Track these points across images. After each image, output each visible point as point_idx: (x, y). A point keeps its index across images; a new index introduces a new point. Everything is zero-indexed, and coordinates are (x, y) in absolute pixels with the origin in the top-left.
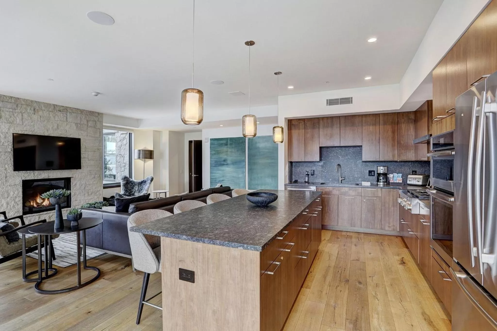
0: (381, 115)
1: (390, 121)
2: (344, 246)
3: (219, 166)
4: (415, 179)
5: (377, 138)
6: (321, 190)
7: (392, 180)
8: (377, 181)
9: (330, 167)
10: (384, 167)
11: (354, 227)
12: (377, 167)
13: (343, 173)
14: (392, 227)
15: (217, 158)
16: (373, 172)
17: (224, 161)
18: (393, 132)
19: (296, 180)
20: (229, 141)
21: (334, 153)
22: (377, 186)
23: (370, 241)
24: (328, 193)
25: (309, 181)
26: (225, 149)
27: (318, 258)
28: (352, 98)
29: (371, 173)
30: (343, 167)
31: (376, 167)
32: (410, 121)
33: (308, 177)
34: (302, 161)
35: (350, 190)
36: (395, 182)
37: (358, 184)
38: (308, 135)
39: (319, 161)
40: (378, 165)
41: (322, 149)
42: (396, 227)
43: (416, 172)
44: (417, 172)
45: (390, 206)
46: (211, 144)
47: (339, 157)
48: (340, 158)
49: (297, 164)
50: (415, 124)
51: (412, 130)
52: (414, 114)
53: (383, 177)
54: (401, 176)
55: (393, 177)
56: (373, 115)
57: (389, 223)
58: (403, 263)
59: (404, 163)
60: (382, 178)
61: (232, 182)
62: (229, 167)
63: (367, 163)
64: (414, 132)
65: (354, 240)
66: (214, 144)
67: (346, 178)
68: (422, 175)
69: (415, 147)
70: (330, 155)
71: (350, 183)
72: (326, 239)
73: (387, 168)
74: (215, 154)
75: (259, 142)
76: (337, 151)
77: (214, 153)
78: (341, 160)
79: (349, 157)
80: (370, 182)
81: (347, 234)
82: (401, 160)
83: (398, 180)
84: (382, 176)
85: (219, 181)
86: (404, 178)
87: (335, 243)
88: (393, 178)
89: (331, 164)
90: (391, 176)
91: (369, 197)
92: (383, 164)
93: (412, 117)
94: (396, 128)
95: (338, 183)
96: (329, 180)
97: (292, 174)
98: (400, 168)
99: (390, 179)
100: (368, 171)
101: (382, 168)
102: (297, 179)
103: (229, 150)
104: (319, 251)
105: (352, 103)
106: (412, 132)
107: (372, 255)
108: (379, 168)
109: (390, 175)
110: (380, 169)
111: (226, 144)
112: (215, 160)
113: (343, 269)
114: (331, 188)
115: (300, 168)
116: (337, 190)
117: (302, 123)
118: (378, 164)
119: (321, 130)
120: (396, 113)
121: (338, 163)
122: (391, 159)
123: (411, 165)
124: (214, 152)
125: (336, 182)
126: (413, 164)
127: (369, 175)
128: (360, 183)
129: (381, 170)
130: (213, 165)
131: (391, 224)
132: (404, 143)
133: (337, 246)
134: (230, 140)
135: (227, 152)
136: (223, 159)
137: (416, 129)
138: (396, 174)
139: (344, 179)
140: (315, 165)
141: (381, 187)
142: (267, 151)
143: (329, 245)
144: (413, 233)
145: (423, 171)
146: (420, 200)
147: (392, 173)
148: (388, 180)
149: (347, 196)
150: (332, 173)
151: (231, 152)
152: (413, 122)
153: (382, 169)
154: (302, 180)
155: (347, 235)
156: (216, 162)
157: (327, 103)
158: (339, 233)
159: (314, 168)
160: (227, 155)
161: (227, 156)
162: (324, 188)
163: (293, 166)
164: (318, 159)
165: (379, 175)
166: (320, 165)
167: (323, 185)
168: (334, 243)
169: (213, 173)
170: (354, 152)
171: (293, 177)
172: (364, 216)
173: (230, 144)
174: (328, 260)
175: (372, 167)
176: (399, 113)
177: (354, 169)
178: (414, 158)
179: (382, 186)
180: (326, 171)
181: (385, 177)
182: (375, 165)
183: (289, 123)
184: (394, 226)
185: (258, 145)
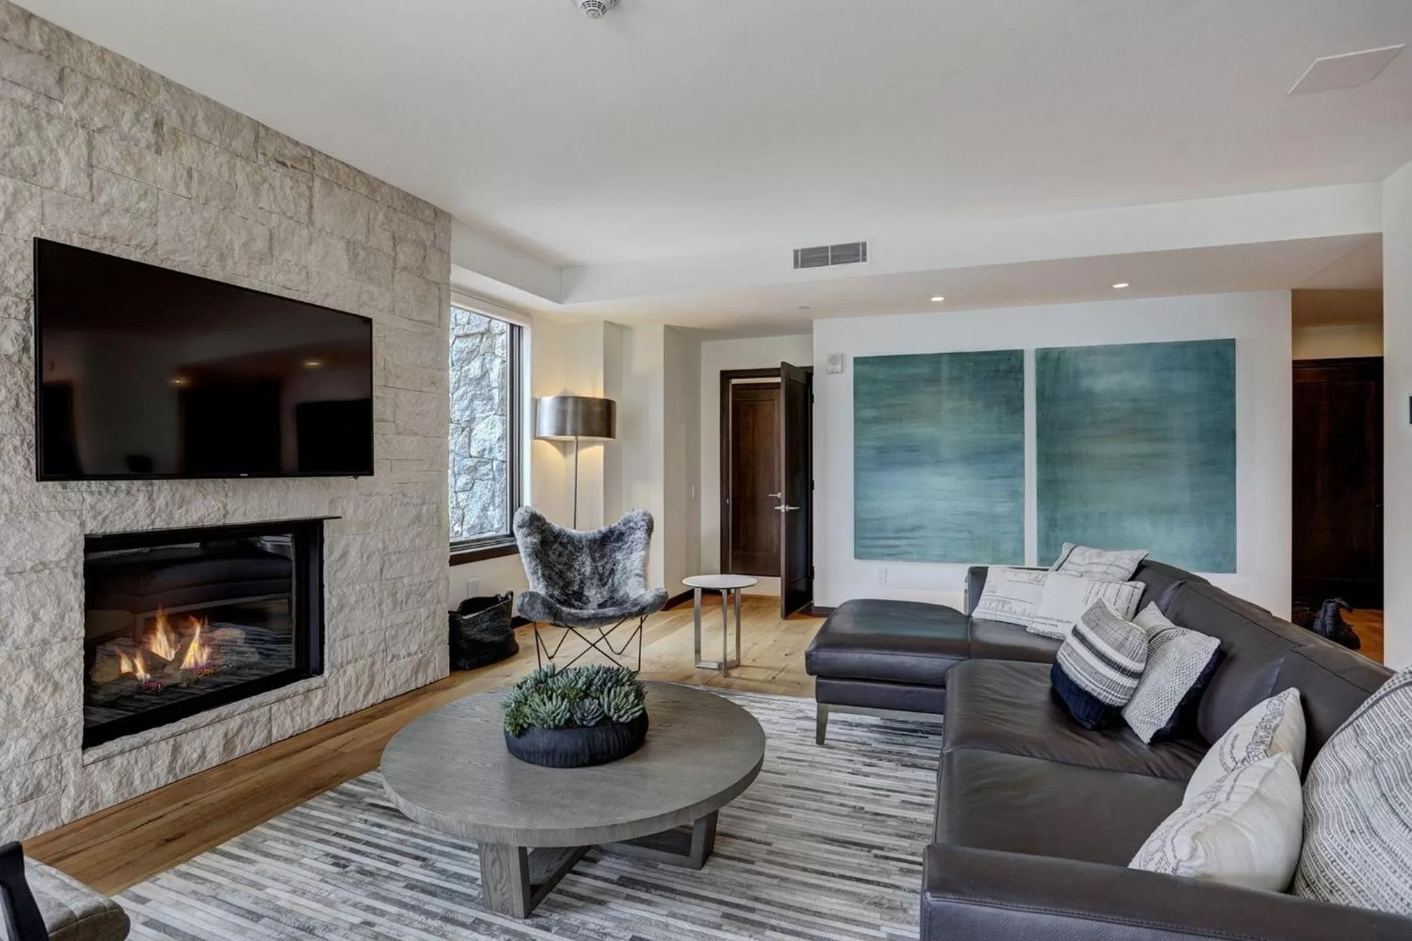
15: (887, 438)
20: (945, 367)
26: (924, 398)
46: (858, 380)
61: (959, 535)
62: (947, 475)
66: (874, 381)
74: (876, 421)
75: (1092, 372)
77: (875, 415)
85: (898, 532)
103: (948, 404)
111: (933, 381)
112: (879, 443)
124: (869, 413)
130: (871, 466)
134: (952, 361)
135: (937, 410)
151: (957, 411)
156: (882, 451)
160: (935, 423)
161: (936, 429)
169: (866, 499)
173: (951, 379)
185: (1086, 382)
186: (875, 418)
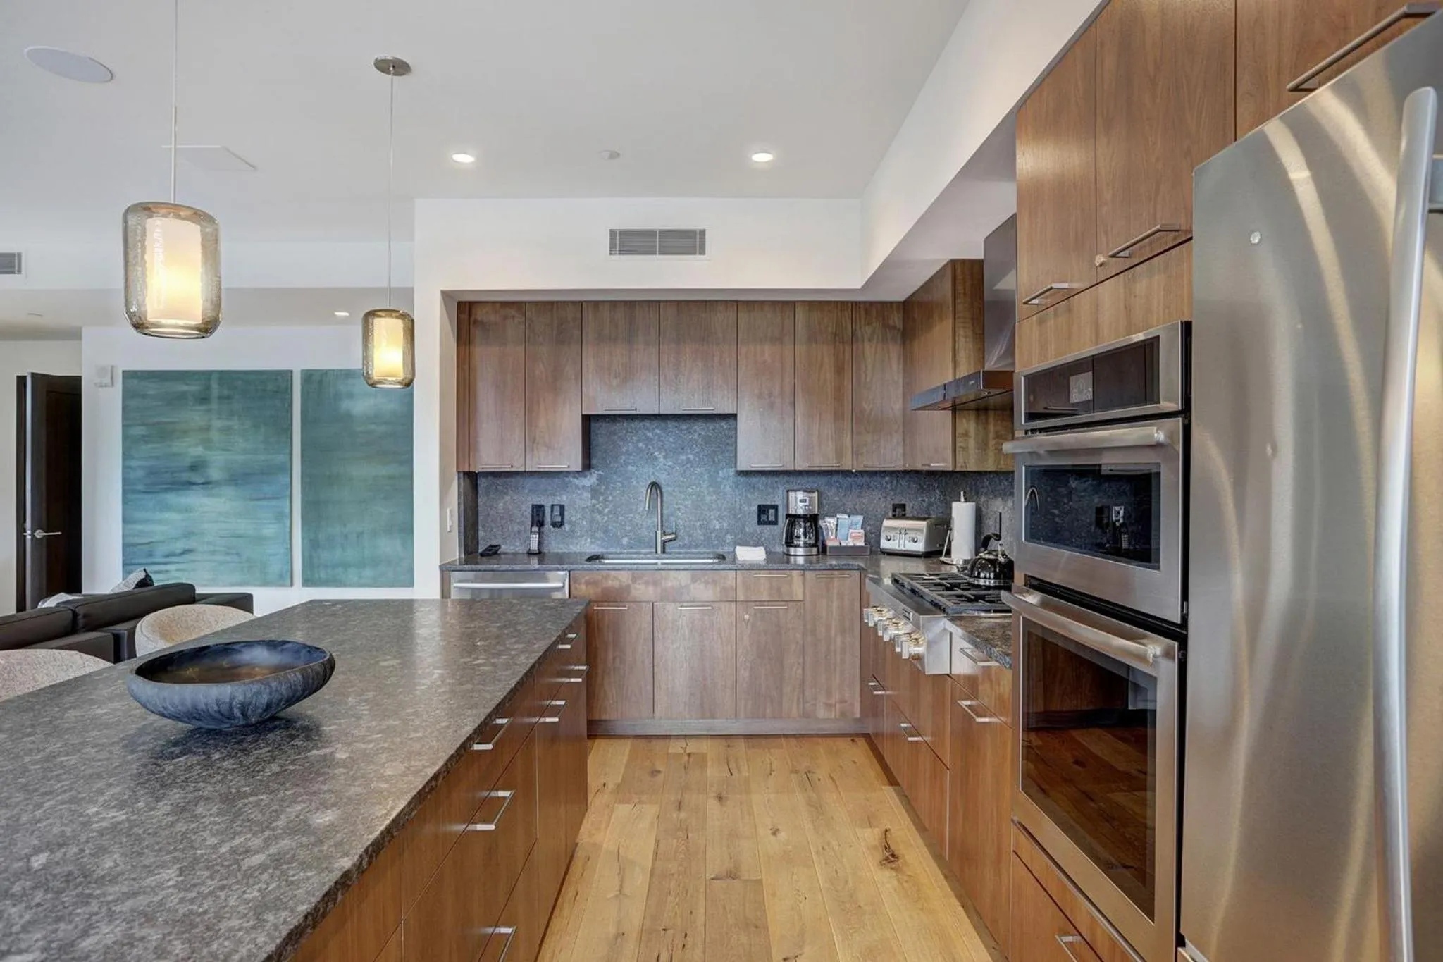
0: (799, 310)
1: (830, 329)
2: (679, 807)
3: (166, 490)
4: (903, 532)
5: (788, 389)
6: (587, 583)
7: (832, 537)
8: (786, 543)
9: (623, 492)
10: (810, 492)
11: (713, 717)
12: (788, 491)
13: (668, 516)
14: (838, 705)
15: (157, 458)
16: (772, 511)
17: (194, 468)
18: (839, 370)
19: (491, 546)
20: (215, 386)
21: (638, 441)
22: (788, 562)
23: (768, 771)
24: (615, 596)
25: (545, 550)
26: (195, 416)
27: (571, 894)
28: (703, 233)
29: (765, 513)
30: (671, 494)
31: (780, 492)
32: (889, 335)
33: (540, 533)
34: (513, 470)
35: (694, 580)
36: (843, 544)
37: (722, 557)
38: (540, 369)
39: (579, 469)
40: (788, 486)
41: (593, 425)
42: (852, 705)
43: (903, 506)
44: (907, 508)
45: (833, 632)
46: (127, 395)
47: (656, 454)
48: (656, 458)
49: (499, 481)
50: (904, 343)
51: (895, 367)
52: (902, 311)
53: (805, 528)
54: (860, 523)
55: (837, 525)
56: (774, 303)
57: (829, 694)
58: (891, 858)
59: (868, 479)
60: (802, 530)
61: (228, 558)
62: (219, 496)
63: (754, 480)
64: (901, 375)
65: (714, 772)
66: (144, 396)
67: (681, 533)
68: (924, 519)
69: (904, 426)
70: (624, 450)
71: (693, 550)
72: (611, 786)
73: (818, 495)
74: (145, 439)
75: (351, 396)
76: (650, 435)
77: (144, 433)
78: (662, 468)
79: (691, 457)
80: (762, 548)
81: (688, 751)
82: (861, 468)
83: (852, 537)
84: (803, 524)
85: (167, 556)
86: (868, 528)
87: (644, 798)
88: (837, 530)
89: (626, 483)
90: (828, 523)
91: (762, 603)
92: (803, 480)
93: (896, 319)
94: (848, 356)
95: (650, 553)
96: (619, 544)
97: (476, 524)
98: (858, 496)
99: (828, 534)
100: (755, 508)
101: (800, 495)
102: (494, 543)
103: (217, 423)
104: (580, 854)
105: (702, 252)
106: (895, 370)
107: (782, 835)
108: (792, 494)
109: (827, 519)
110: (796, 498)
111: (203, 399)
112: (152, 463)
113: (679, 941)
114: (625, 577)
115: (507, 498)
116: (647, 583)
117: (513, 317)
118: (788, 482)
119: (589, 351)
120: (847, 302)
121: (653, 479)
122: (831, 464)
123: (888, 486)
124: (139, 431)
125: (643, 551)
126: (895, 482)
127: (760, 522)
128: (729, 553)
129: (799, 502)
130: (140, 487)
131: (836, 696)
132: (871, 410)
133: (651, 811)
134: (220, 379)
135: (207, 429)
136: (187, 462)
137: (908, 362)
138: (846, 517)
139: (673, 536)
140: (564, 487)
141: (799, 565)
142: (382, 429)
143: (623, 810)
144: (920, 739)
145: (925, 505)
146: (953, 620)
147: (834, 516)
148: (821, 538)
149: (685, 604)
150: (632, 515)
151: (227, 430)
152: (899, 337)
153: (802, 501)
154: (517, 544)
155: (689, 755)
156: (152, 472)
157: (612, 247)
158: (657, 745)
159: (563, 499)
160: (207, 444)
161: (206, 448)
162: (600, 578)
163: (480, 492)
164: (577, 465)
165: (793, 519)
166: (584, 487)
167: (596, 565)
168: (640, 802)
169: (135, 522)
170: (707, 440)
171: (481, 533)
172: (747, 674)
173: (221, 398)
174: (617, 896)
175: (769, 494)
176: (856, 305)
177: (708, 498)
178: (902, 463)
179: (801, 560)
180: (606, 510)
181: (811, 526)
182: (780, 484)
183: (462, 316)
184: (846, 702)
185: (345, 405)
186: (144, 436)
